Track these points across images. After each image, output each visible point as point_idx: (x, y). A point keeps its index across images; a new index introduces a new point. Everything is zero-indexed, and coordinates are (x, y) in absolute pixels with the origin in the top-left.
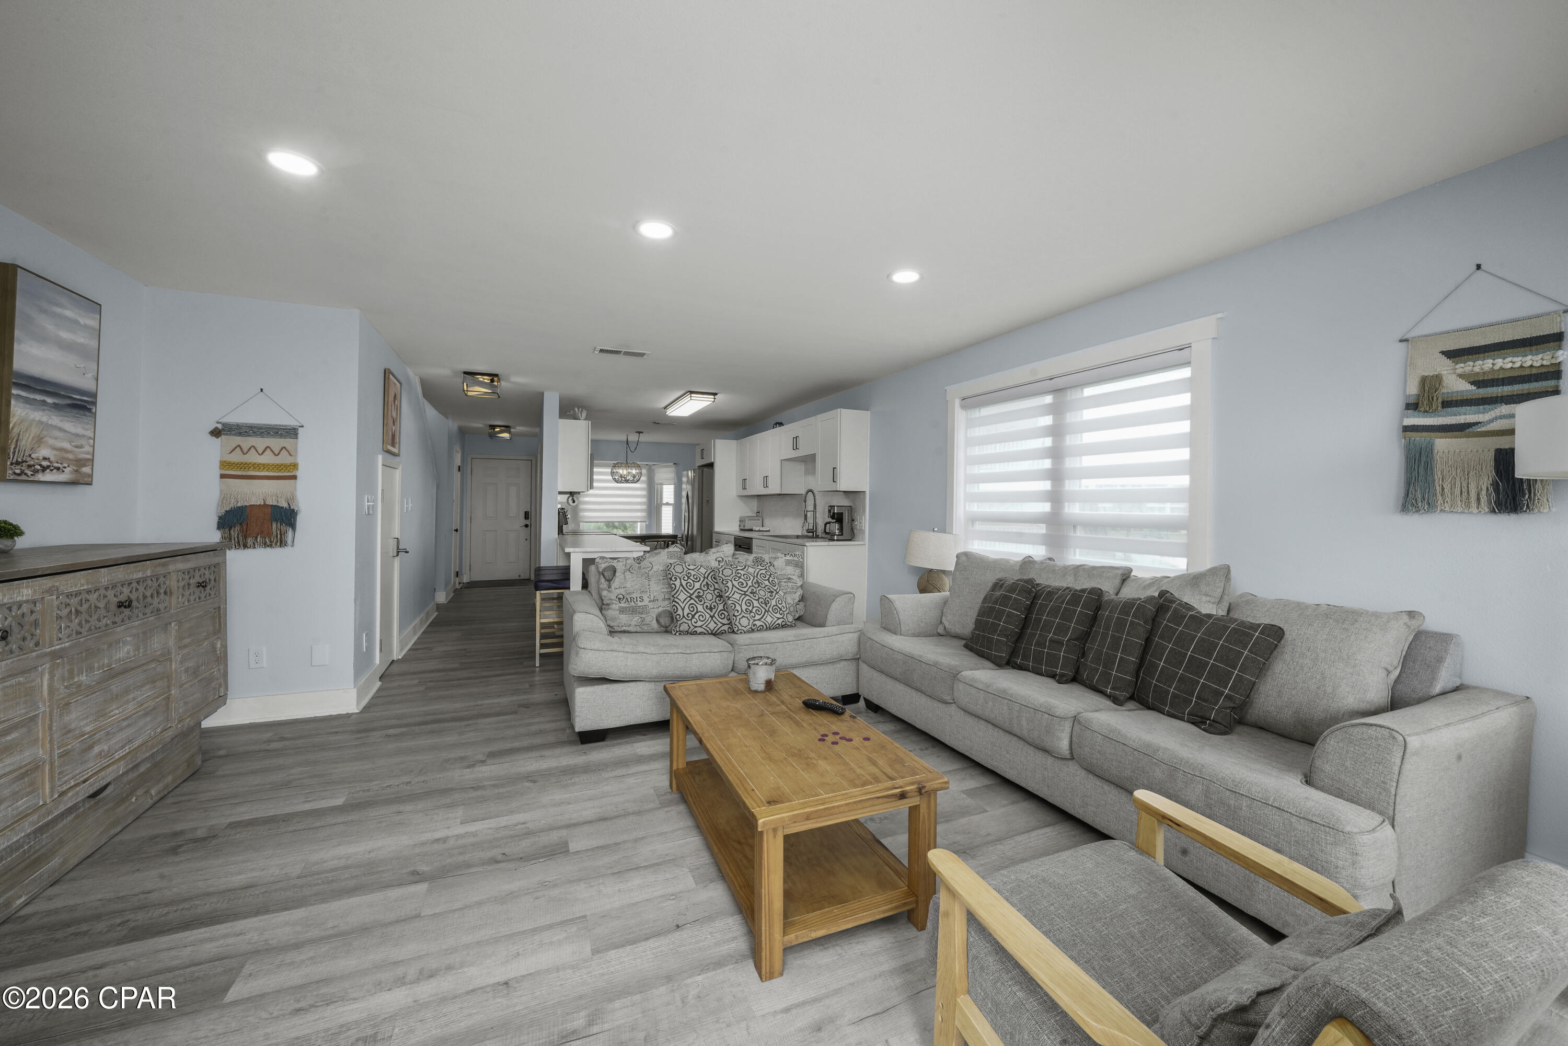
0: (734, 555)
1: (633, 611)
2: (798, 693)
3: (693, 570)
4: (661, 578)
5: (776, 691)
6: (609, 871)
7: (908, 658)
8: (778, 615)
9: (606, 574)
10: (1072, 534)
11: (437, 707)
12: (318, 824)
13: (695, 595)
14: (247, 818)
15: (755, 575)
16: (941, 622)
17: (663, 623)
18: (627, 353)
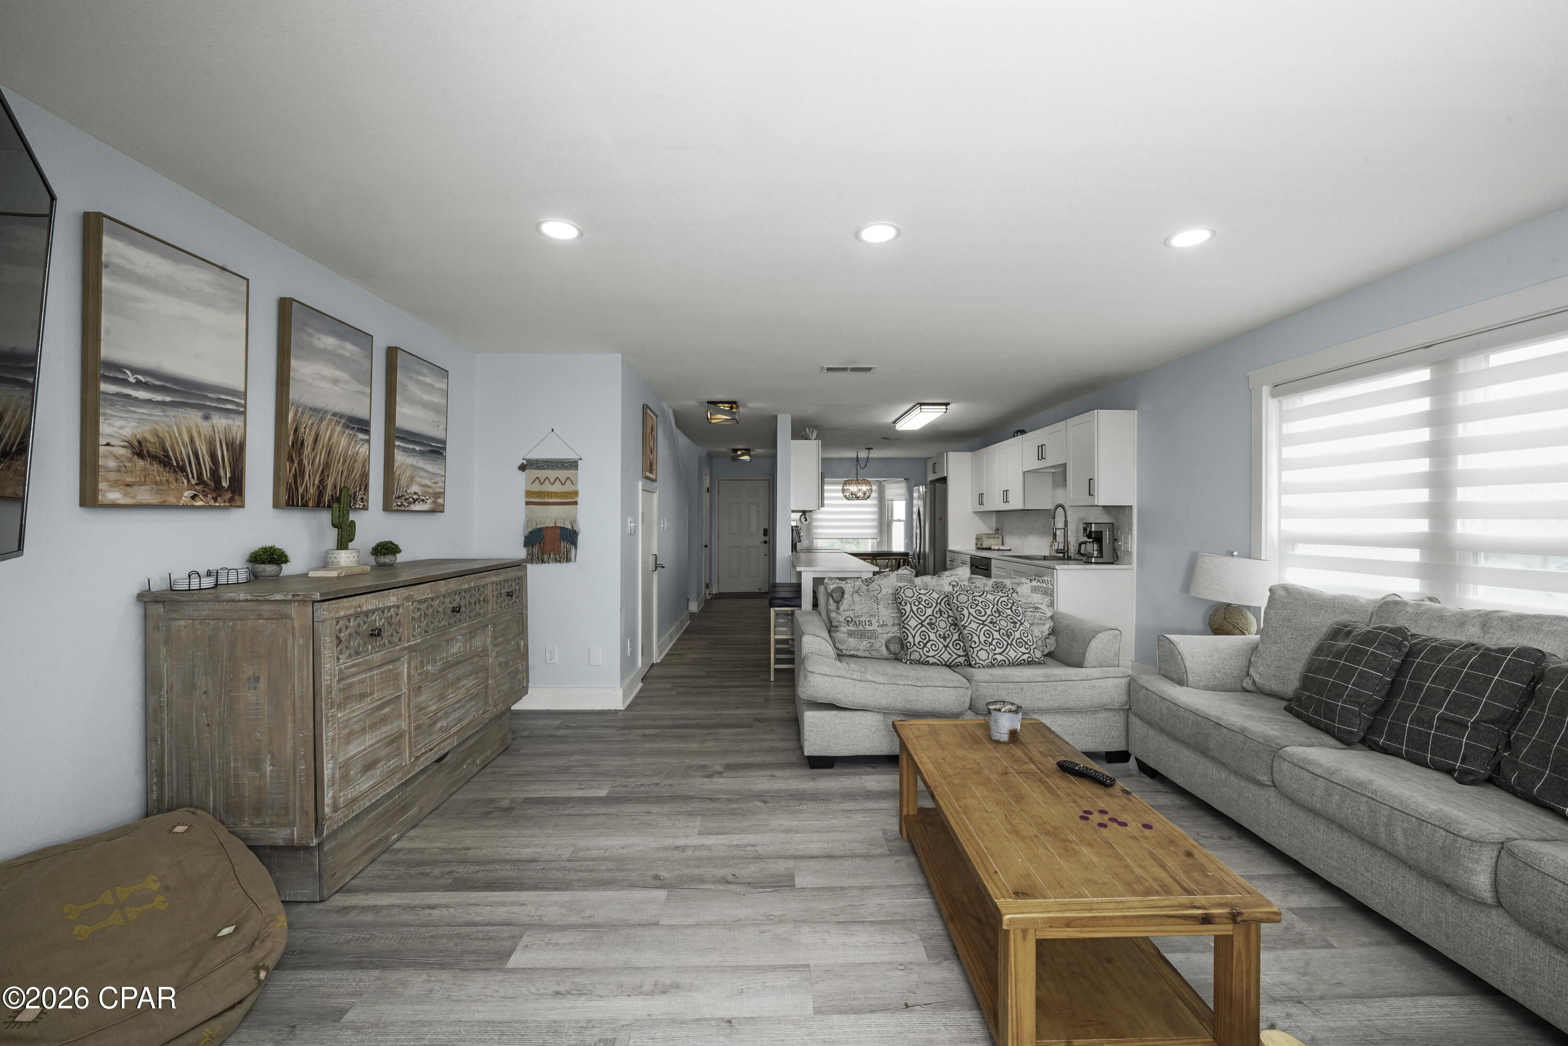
0: (970, 578)
1: (862, 635)
2: (1050, 750)
3: (924, 594)
4: (890, 602)
5: (1022, 743)
6: (834, 919)
7: (1200, 718)
8: (1023, 650)
9: (834, 595)
10: (1471, 564)
11: (685, 712)
12: (587, 812)
13: (928, 621)
14: (537, 796)
15: (995, 602)
16: (1248, 674)
17: (893, 650)
18: (853, 370)
